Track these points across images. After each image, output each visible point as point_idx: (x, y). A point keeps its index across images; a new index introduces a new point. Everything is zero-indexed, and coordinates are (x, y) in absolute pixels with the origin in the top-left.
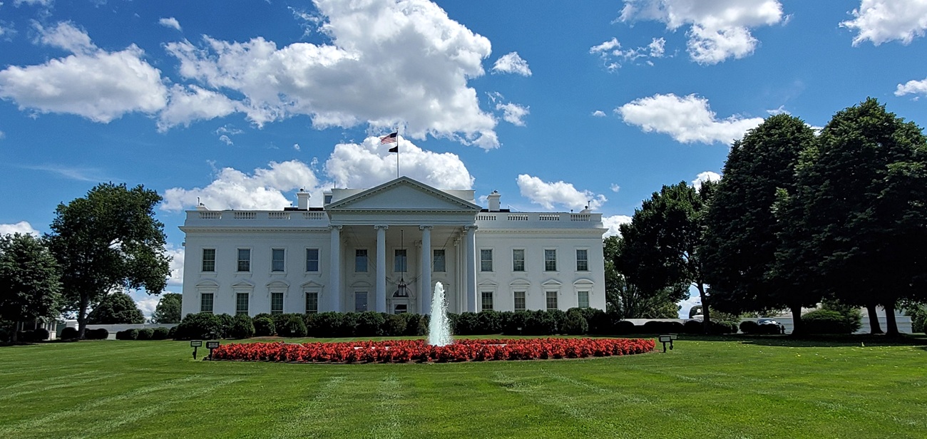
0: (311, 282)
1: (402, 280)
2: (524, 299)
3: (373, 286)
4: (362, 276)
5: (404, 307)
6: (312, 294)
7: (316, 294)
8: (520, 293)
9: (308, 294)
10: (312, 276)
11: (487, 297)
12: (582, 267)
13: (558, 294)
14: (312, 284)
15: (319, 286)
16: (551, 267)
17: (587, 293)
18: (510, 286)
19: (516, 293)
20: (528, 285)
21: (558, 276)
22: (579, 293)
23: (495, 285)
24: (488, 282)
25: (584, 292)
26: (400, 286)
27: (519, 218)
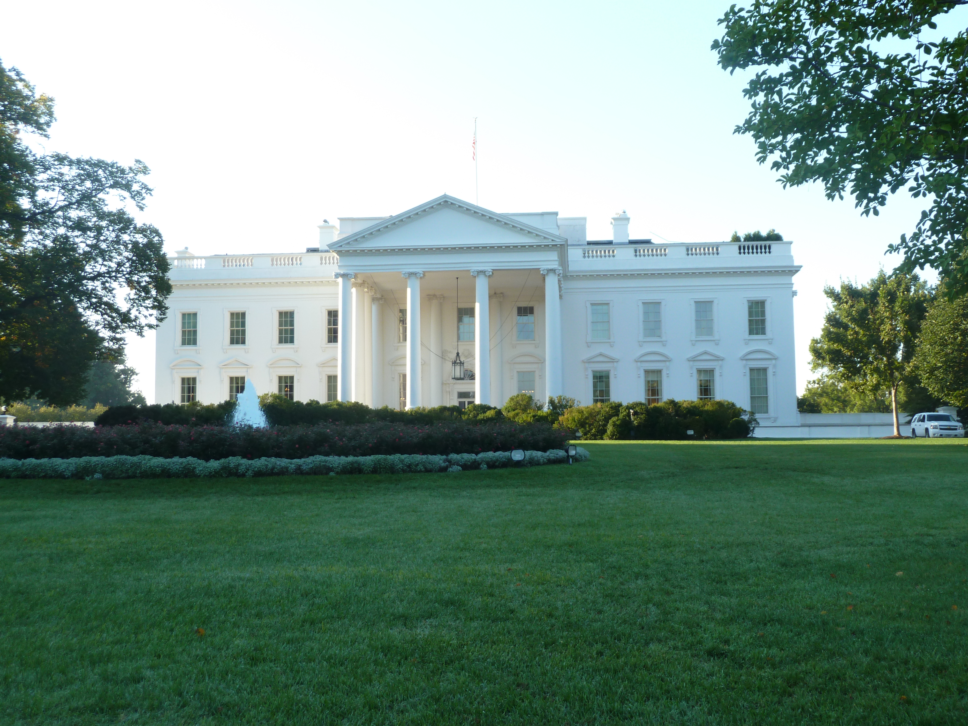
0: (334, 359)
1: (458, 354)
2: (660, 381)
6: (332, 377)
8: (653, 371)
9: (329, 378)
10: (332, 350)
11: (601, 379)
12: (758, 329)
13: (717, 374)
14: (334, 363)
17: (765, 370)
18: (636, 361)
19: (647, 372)
20: (667, 360)
21: (717, 344)
22: (751, 370)
23: (613, 360)
24: (601, 355)
25: (759, 370)
26: (455, 363)
27: (653, 253)
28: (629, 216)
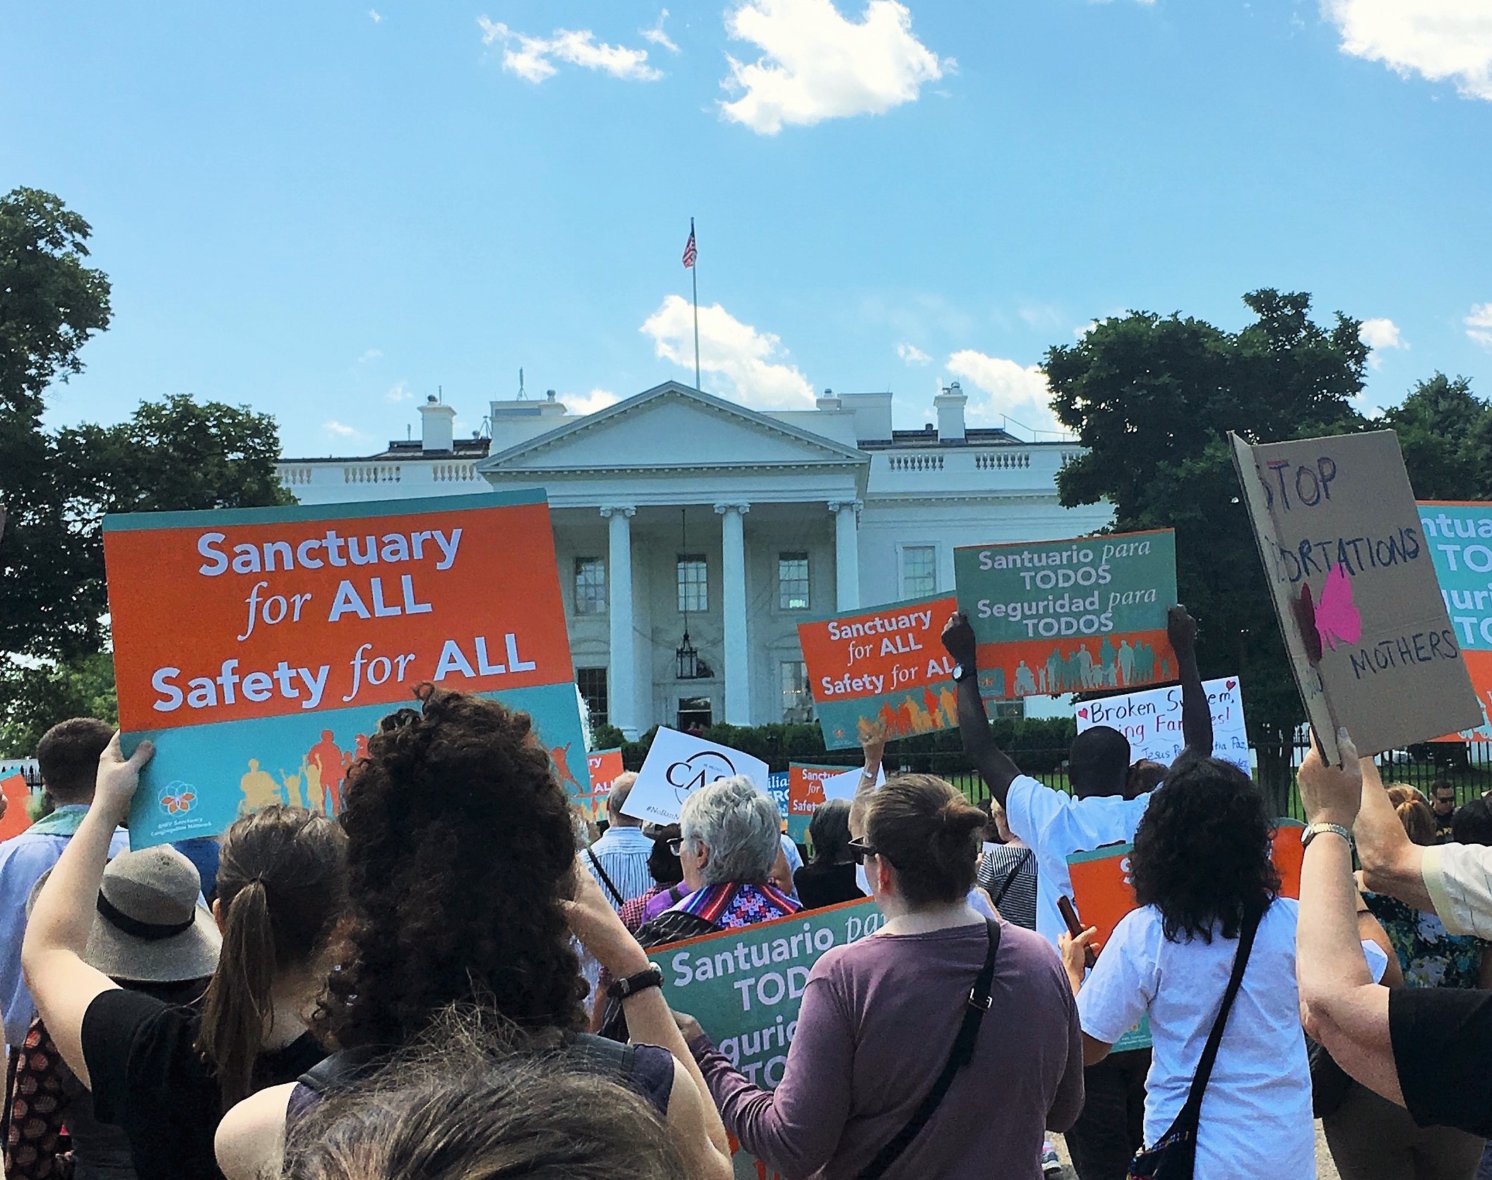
1: (686, 637)
4: (591, 625)
5: (705, 704)
26: (680, 653)
27: (1006, 462)
28: (966, 393)
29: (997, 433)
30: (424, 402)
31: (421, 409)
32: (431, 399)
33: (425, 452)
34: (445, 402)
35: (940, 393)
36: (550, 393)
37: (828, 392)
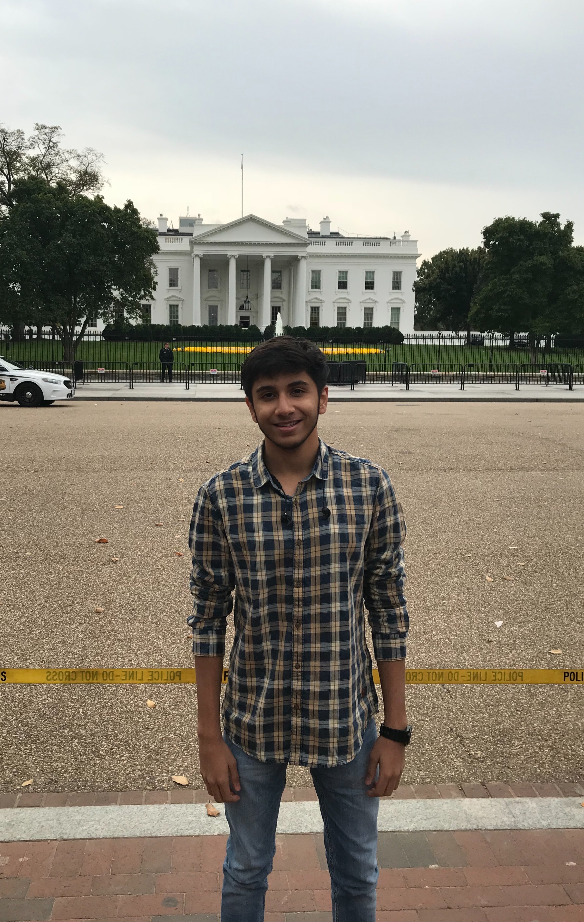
0: (174, 296)
1: (247, 297)
2: (345, 313)
3: (225, 301)
4: (213, 292)
5: (248, 318)
6: (174, 306)
7: (177, 306)
8: (342, 308)
9: (171, 306)
10: (174, 292)
11: (315, 311)
12: (397, 285)
13: (374, 310)
14: (174, 298)
15: (180, 300)
16: (369, 285)
17: (399, 309)
18: (334, 303)
19: (339, 308)
20: (349, 301)
21: (375, 294)
22: (392, 308)
23: (321, 301)
24: (316, 298)
25: (396, 308)
26: (245, 302)
27: (345, 244)
28: (330, 220)
29: (337, 234)
30: (159, 216)
31: (158, 219)
32: (161, 215)
33: (160, 233)
34: (164, 216)
35: (322, 220)
36: (199, 215)
37: (287, 218)
